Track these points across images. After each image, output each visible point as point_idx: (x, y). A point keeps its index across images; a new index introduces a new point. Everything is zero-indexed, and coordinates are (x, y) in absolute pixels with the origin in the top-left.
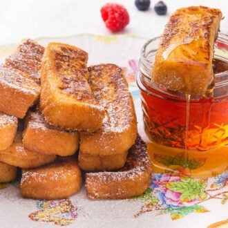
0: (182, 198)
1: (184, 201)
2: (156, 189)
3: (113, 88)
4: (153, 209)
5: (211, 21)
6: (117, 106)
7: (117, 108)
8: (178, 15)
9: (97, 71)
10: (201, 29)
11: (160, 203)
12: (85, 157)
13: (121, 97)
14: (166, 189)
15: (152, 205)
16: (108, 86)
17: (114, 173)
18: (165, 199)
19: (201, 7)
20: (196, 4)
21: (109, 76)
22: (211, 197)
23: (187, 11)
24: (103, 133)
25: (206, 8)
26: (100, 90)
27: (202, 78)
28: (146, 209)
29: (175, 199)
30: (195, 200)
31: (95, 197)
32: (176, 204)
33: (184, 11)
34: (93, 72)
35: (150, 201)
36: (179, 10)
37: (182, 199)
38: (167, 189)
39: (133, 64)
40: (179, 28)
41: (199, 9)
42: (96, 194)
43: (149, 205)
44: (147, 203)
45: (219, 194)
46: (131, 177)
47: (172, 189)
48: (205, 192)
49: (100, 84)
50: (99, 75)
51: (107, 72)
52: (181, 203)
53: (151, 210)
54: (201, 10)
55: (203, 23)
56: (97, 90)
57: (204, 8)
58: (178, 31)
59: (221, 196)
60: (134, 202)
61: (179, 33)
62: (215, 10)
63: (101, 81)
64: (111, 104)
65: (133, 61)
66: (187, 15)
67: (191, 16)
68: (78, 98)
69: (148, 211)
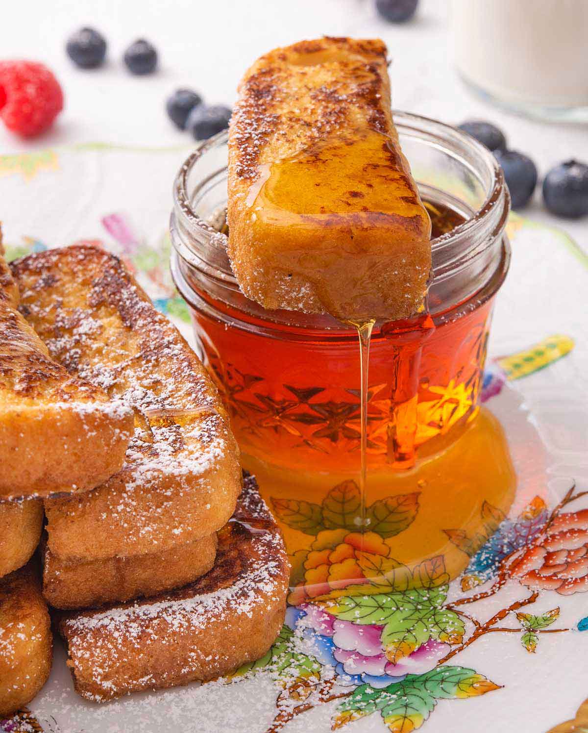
0: (388, 644)
1: (399, 651)
2: (302, 623)
3: (115, 320)
4: (314, 700)
5: (372, 77)
6: (156, 376)
7: (157, 382)
8: (270, 72)
9: (38, 272)
10: (354, 108)
11: (328, 673)
12: (67, 569)
13: (160, 347)
14: (331, 621)
15: (306, 685)
16: (95, 316)
17: (176, 605)
18: (339, 657)
19: (328, 39)
20: (313, 34)
21: (85, 283)
22: (482, 630)
23: (294, 56)
24: (130, 486)
25: (344, 40)
26: (70, 331)
27: (412, 264)
28: (293, 703)
29: (368, 651)
30: (431, 643)
31: (105, 694)
32: (378, 669)
33: (284, 58)
34: (27, 279)
35: (296, 672)
36: (269, 58)
37: (391, 648)
38: (333, 619)
39: (115, 226)
40: (279, 112)
41: (325, 45)
42: (107, 685)
43: (295, 687)
44: (290, 682)
45: (502, 615)
46: (244, 608)
47: (348, 616)
48: (449, 608)
49: (62, 312)
50: (49, 284)
51: (74, 274)
52: (391, 664)
53: (309, 707)
54: (333, 48)
55: (354, 87)
56: (57, 333)
57: (336, 40)
58: (276, 122)
59: (510, 621)
60: (247, 686)
61: (284, 129)
62: (370, 42)
63: (61, 305)
64: (129, 372)
65: (114, 218)
66: (296, 70)
67: (308, 70)
68: (18, 387)
69: (298, 710)
